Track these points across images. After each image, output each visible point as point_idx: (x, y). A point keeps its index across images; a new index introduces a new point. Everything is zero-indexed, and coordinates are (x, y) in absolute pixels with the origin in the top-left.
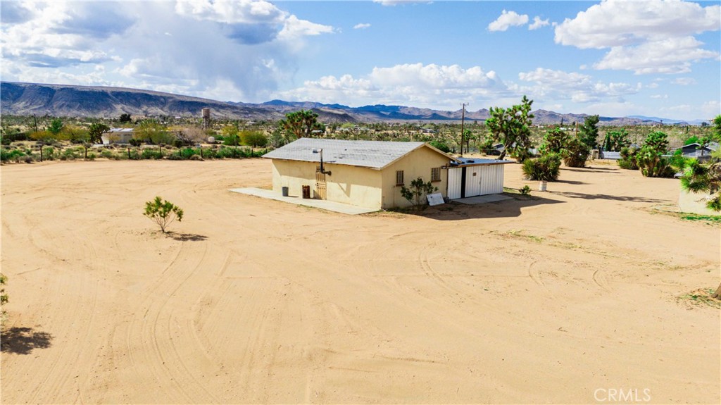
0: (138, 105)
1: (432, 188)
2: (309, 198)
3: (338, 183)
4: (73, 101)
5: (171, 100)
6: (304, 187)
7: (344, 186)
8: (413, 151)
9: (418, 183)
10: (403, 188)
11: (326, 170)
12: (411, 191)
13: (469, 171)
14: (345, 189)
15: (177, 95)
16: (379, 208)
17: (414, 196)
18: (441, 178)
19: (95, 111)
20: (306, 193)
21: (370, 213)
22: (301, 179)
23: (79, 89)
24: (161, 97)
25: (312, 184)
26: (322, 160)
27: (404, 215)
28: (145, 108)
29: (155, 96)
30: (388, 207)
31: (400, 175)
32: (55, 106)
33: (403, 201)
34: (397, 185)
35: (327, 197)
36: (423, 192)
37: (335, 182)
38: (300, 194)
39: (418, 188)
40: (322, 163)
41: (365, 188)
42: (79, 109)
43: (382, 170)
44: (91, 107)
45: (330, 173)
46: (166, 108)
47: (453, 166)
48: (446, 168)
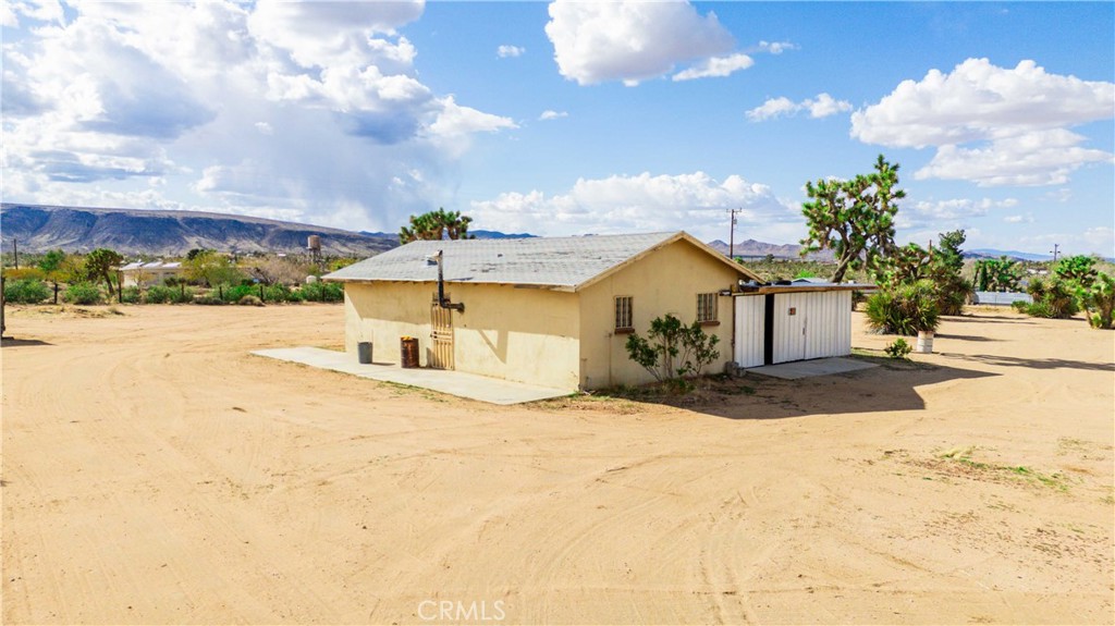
0: (222, 237)
1: (704, 338)
2: (417, 365)
3: (480, 328)
4: (123, 233)
5: (272, 230)
6: (405, 342)
7: (493, 335)
8: (655, 249)
9: (668, 327)
10: (632, 338)
11: (454, 301)
12: (651, 345)
13: (782, 303)
14: (496, 346)
15: (283, 223)
16: (573, 388)
17: (660, 359)
18: (720, 318)
19: (157, 247)
20: (411, 354)
21: (550, 400)
22: (402, 324)
23: (134, 214)
24: (258, 225)
25: (424, 332)
26: (441, 276)
27: (636, 404)
28: (232, 242)
29: (250, 224)
30: (598, 385)
31: (624, 307)
32: (95, 240)
33: (634, 371)
34: (618, 332)
35: (457, 364)
36: (680, 346)
37: (472, 327)
38: (397, 357)
39: (669, 337)
40: (441, 283)
41: (539, 338)
42: (131, 245)
43: (577, 293)
44: (150, 241)
45: (461, 308)
46: (264, 242)
47: (745, 290)
48: (731, 293)
